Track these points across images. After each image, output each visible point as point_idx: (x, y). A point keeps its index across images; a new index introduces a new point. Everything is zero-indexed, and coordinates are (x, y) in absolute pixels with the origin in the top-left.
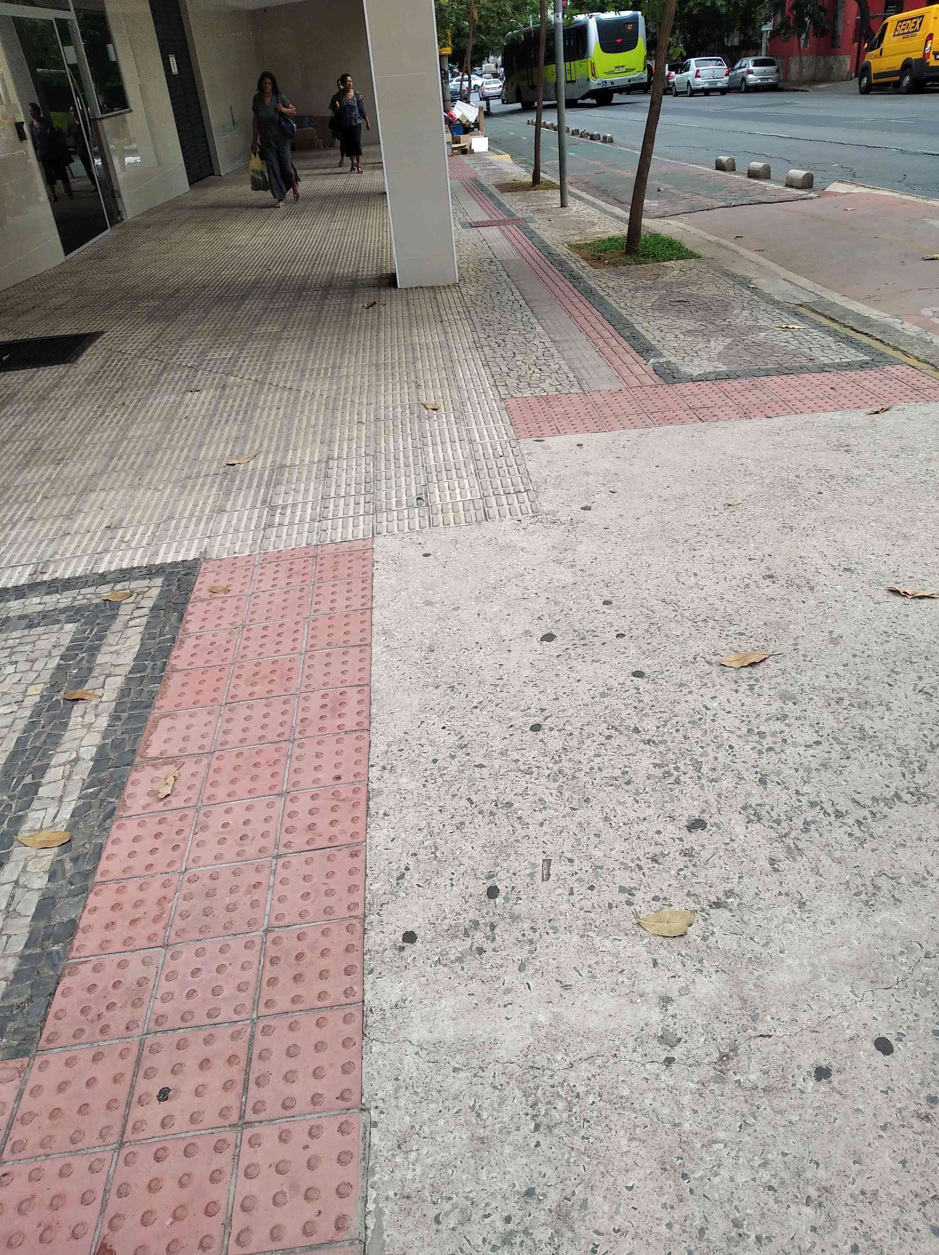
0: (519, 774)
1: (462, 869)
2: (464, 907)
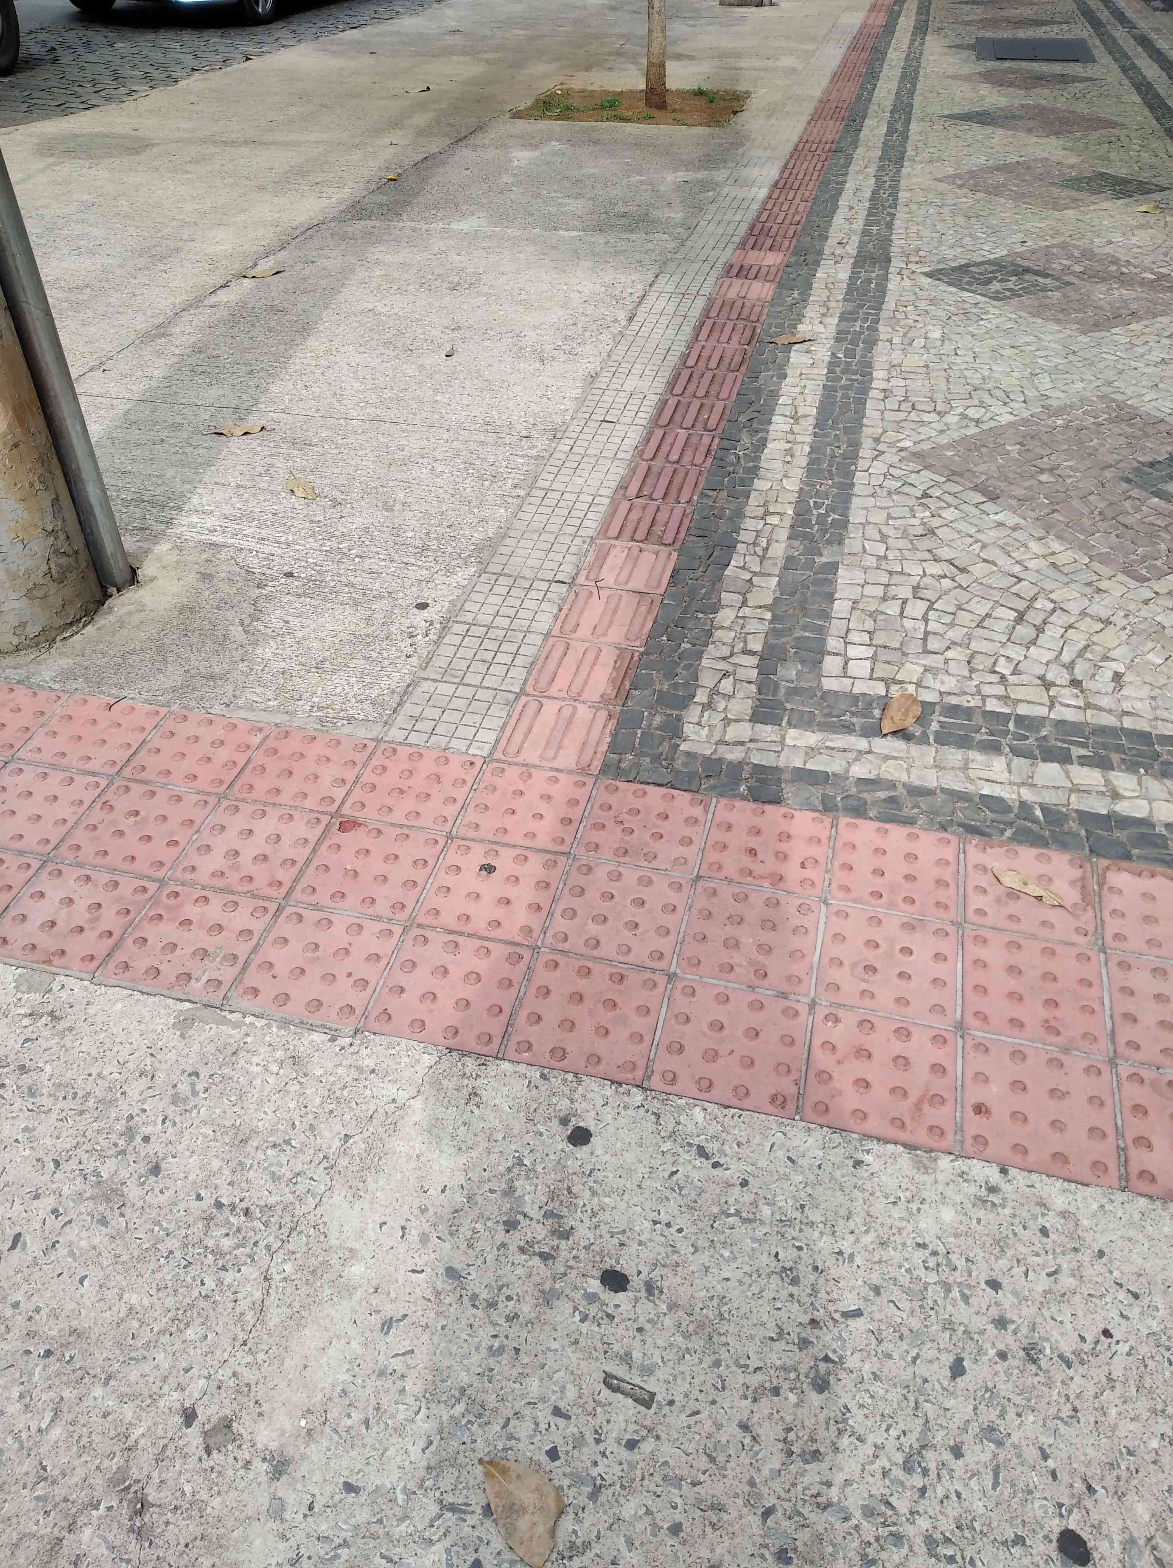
0: (911, 1440)
1: (685, 1248)
2: (604, 1229)
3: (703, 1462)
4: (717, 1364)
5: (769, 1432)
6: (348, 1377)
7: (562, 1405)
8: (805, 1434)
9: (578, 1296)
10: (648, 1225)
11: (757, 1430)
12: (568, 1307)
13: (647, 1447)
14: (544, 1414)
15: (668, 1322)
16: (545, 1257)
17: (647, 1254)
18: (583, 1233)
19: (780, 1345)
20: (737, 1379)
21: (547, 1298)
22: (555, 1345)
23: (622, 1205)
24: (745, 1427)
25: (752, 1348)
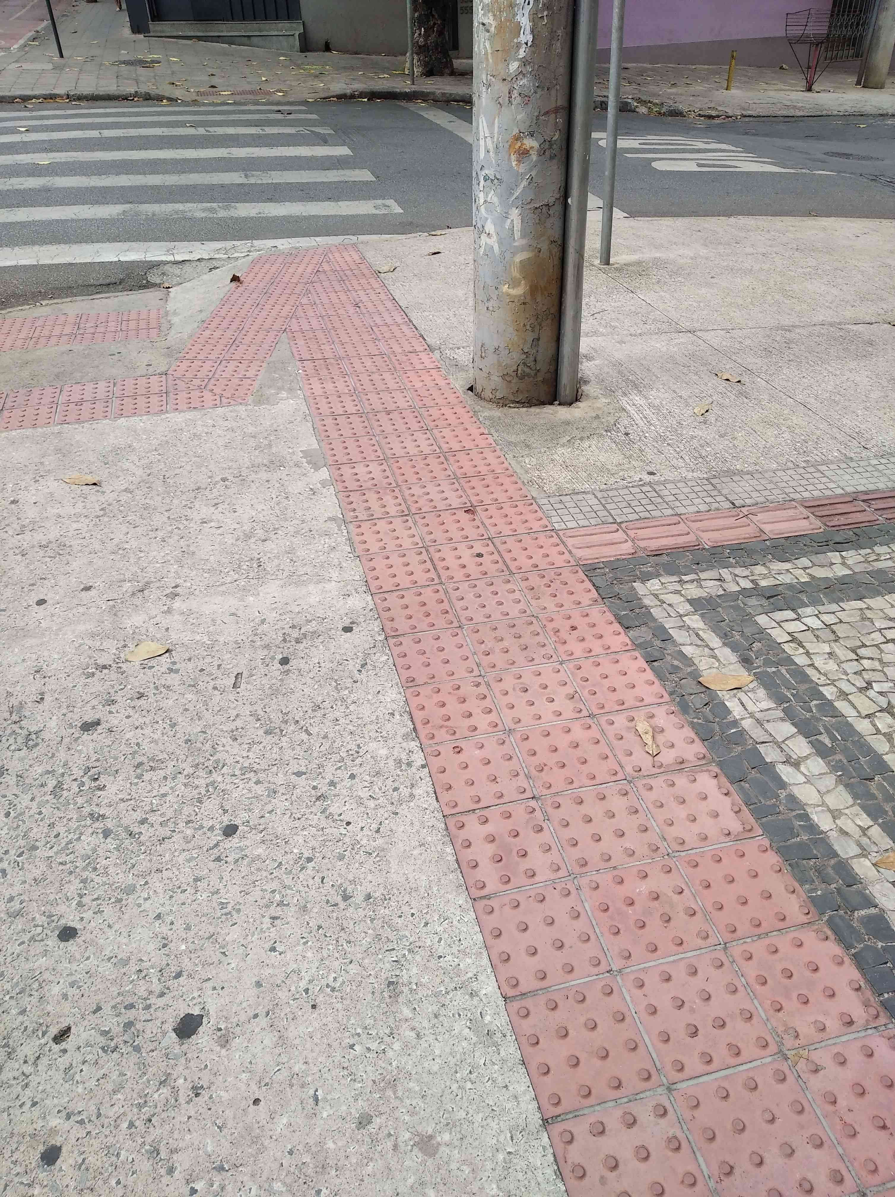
3: (217, 709)
4: (262, 700)
5: (239, 723)
6: (207, 613)
7: (223, 666)
8: (243, 733)
9: (272, 654)
10: (317, 661)
11: (238, 720)
12: (266, 653)
13: (216, 692)
14: (216, 663)
15: (274, 681)
16: (285, 640)
17: (302, 666)
18: (301, 646)
19: (280, 715)
20: (258, 707)
21: (267, 647)
22: (247, 656)
23: (322, 652)
24: (237, 715)
25: (275, 707)
